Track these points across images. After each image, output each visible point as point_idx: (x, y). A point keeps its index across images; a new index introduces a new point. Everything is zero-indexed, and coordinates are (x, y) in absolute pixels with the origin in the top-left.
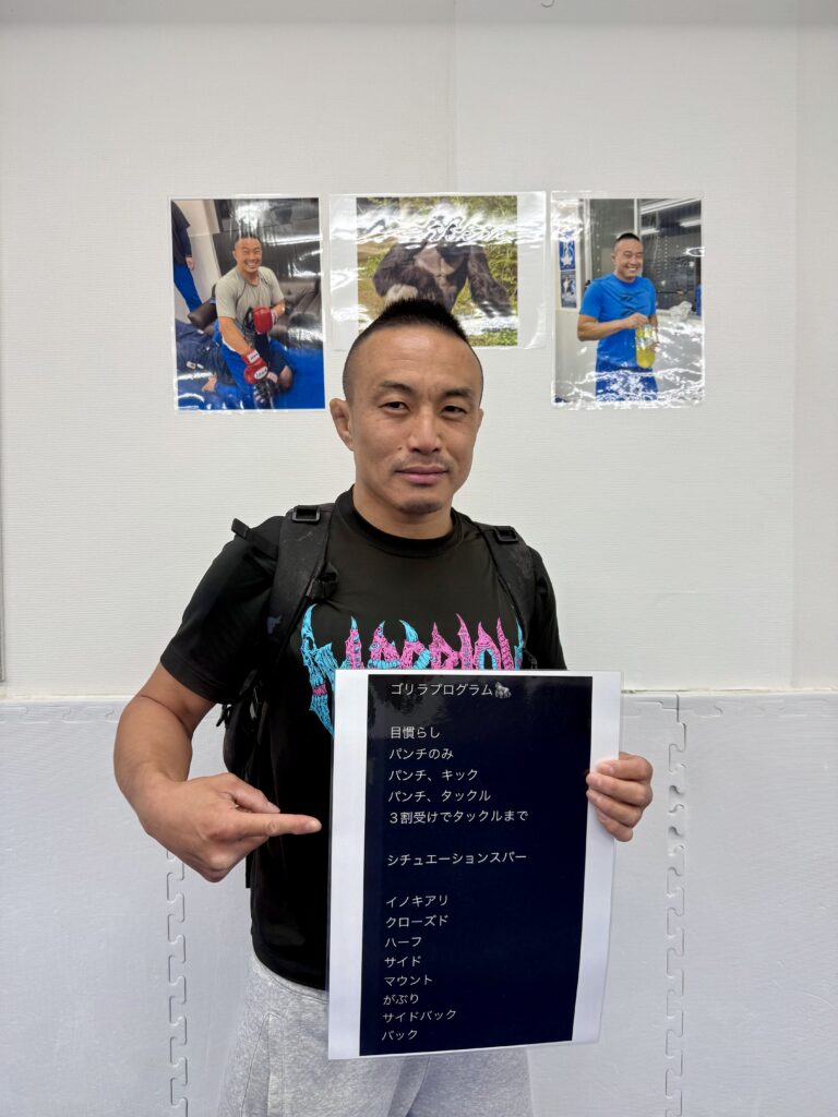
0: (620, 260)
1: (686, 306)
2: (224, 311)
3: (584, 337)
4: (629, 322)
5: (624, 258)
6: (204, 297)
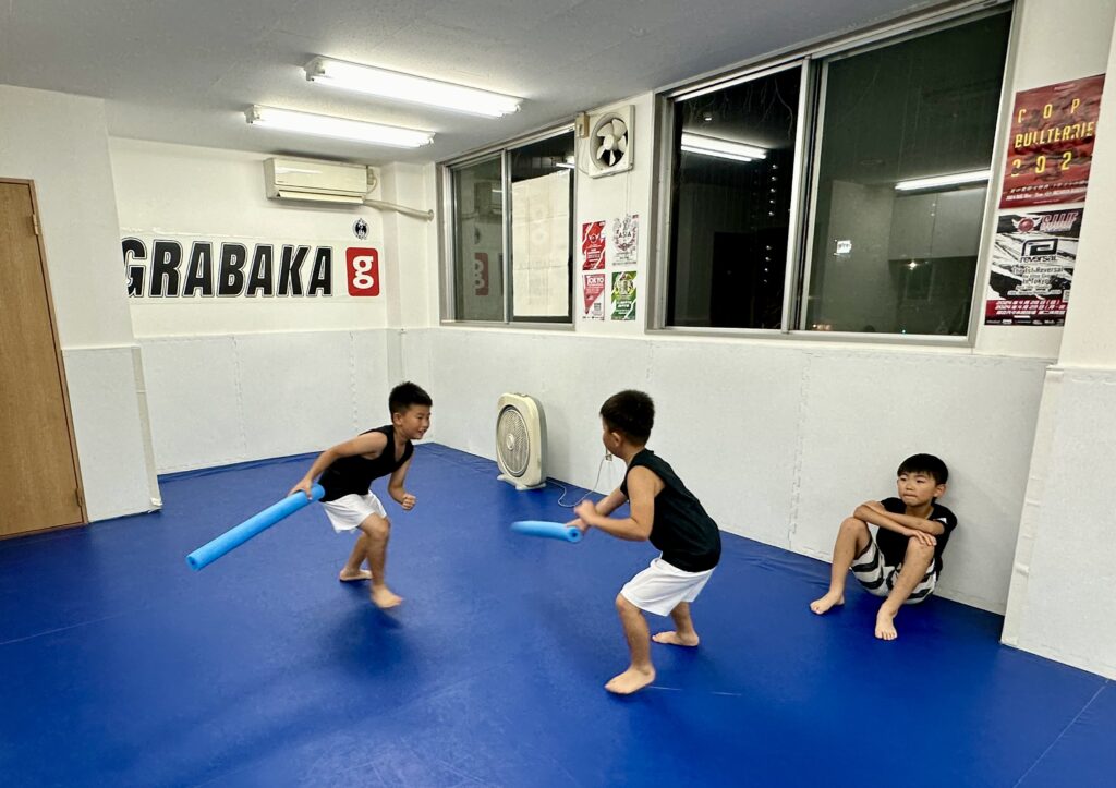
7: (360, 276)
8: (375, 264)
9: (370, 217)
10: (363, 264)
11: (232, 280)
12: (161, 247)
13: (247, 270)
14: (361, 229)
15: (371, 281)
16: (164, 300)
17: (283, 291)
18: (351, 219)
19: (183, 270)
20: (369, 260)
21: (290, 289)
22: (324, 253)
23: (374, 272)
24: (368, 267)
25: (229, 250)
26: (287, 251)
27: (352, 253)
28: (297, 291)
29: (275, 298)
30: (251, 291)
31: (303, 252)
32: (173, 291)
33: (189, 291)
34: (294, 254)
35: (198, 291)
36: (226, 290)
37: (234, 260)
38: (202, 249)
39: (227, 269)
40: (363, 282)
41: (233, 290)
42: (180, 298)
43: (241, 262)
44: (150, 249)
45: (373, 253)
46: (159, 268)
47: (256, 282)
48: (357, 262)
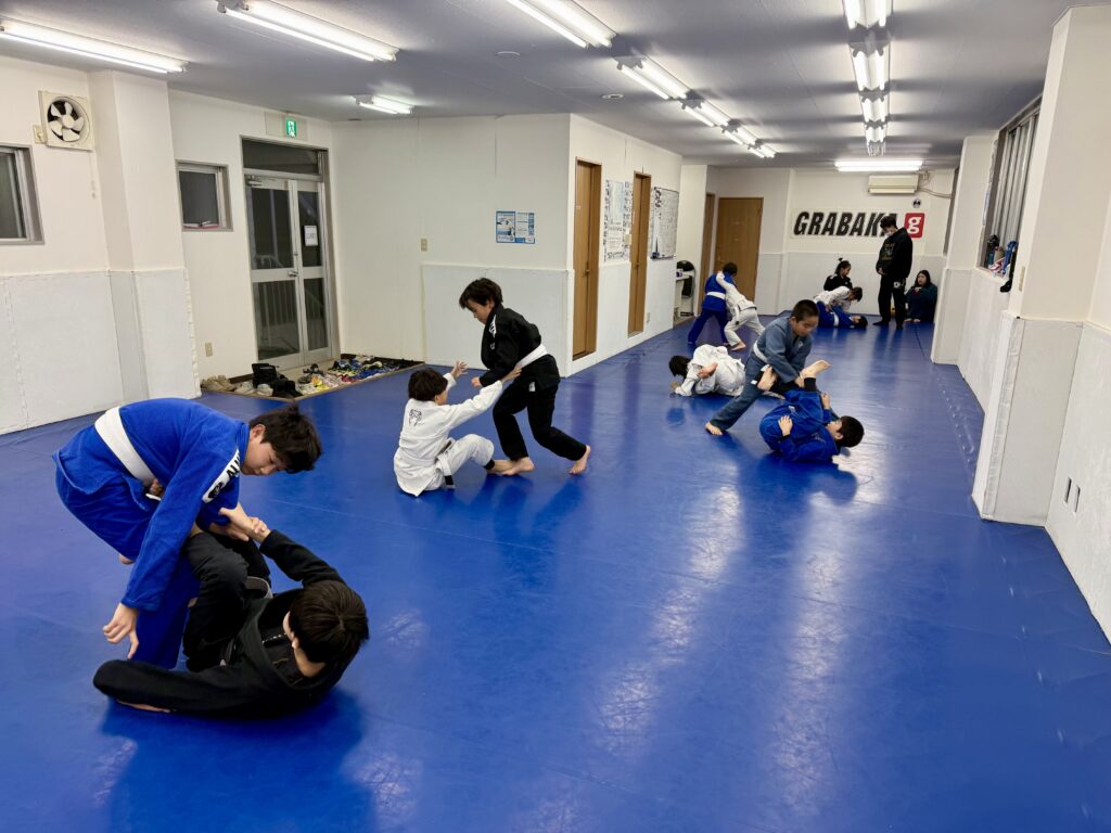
7: (911, 227)
8: (922, 222)
9: (921, 196)
10: (914, 221)
11: (843, 228)
12: (816, 215)
13: (851, 225)
14: (917, 203)
15: (917, 230)
16: (813, 236)
17: (867, 234)
18: (913, 199)
19: (823, 225)
20: (918, 219)
21: (871, 233)
23: (921, 226)
24: (917, 223)
25: (844, 215)
26: (873, 215)
27: (909, 216)
28: (874, 234)
29: (863, 238)
30: (851, 234)
32: (816, 233)
33: (823, 233)
35: (827, 233)
36: (840, 233)
37: (846, 220)
38: (833, 215)
39: (842, 223)
40: (912, 230)
41: (843, 233)
42: (819, 236)
43: (849, 220)
44: (811, 217)
45: (922, 215)
46: (813, 223)
47: (854, 229)
48: (910, 221)
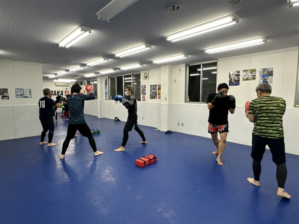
0: (265, 73)
1: (271, 76)
2: (232, 79)
3: (262, 79)
4: (266, 78)
5: (266, 72)
6: (231, 78)
9: (67, 87)
13: (53, 93)
22: (62, 91)
26: (58, 91)
27: (65, 91)
30: (54, 95)
31: (60, 91)
34: (59, 91)
45: (68, 91)
47: (54, 94)
48: (66, 92)
